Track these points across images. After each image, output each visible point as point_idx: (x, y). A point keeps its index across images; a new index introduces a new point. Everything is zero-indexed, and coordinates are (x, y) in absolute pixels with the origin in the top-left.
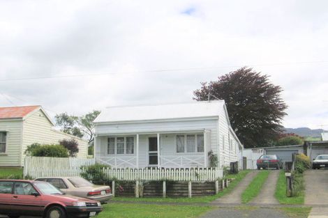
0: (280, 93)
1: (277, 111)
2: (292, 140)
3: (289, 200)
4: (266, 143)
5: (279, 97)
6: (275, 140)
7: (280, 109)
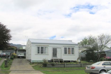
0: (10, 32)
1: (8, 38)
2: (12, 48)
3: (5, 68)
4: (3, 49)
5: (9, 33)
6: (6, 48)
7: (9, 37)
